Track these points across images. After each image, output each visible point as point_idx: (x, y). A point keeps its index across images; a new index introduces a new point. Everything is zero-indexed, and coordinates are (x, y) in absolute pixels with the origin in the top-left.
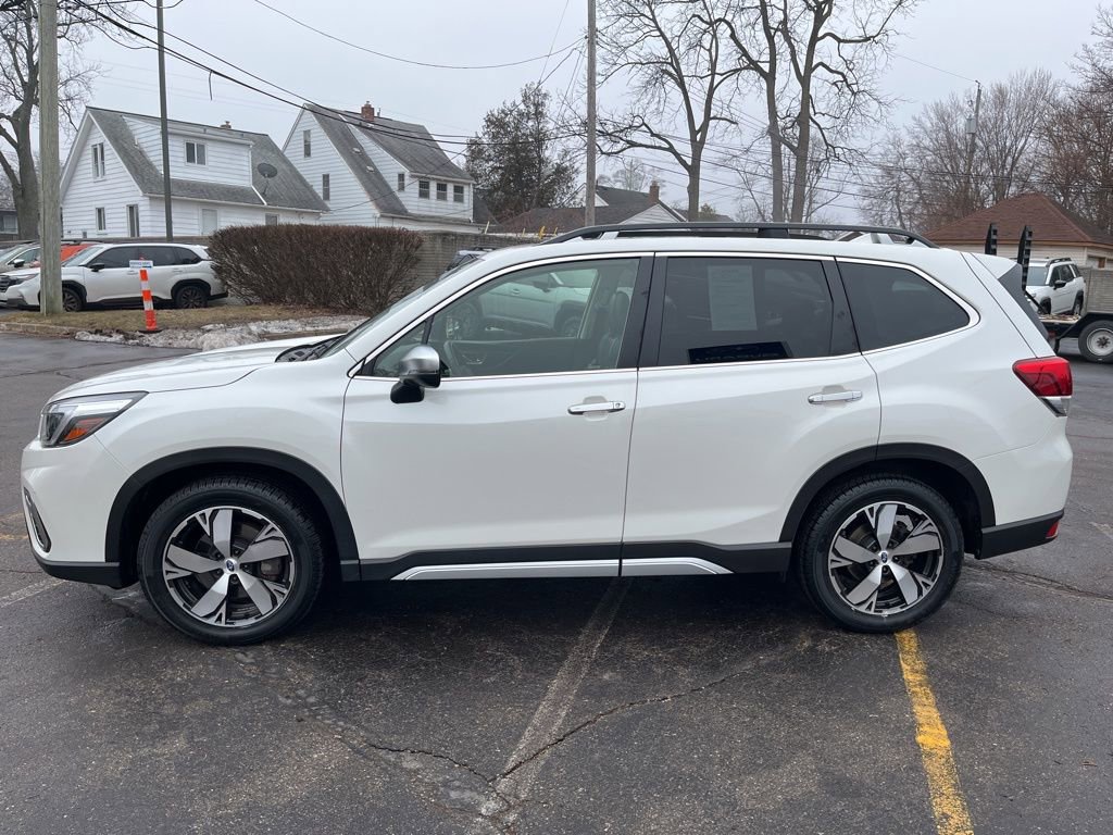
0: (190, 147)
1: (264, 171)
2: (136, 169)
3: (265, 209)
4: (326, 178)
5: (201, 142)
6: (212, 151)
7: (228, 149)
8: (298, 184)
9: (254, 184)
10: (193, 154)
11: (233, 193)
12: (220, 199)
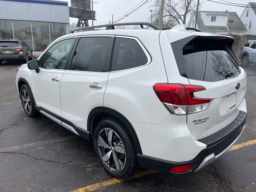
0: (212, 17)
1: (230, 22)
2: (199, 24)
3: (229, 31)
4: (251, 22)
5: (215, 16)
6: (218, 18)
7: (222, 17)
8: (240, 24)
9: (227, 25)
10: (213, 19)
11: (221, 28)
12: (217, 30)
